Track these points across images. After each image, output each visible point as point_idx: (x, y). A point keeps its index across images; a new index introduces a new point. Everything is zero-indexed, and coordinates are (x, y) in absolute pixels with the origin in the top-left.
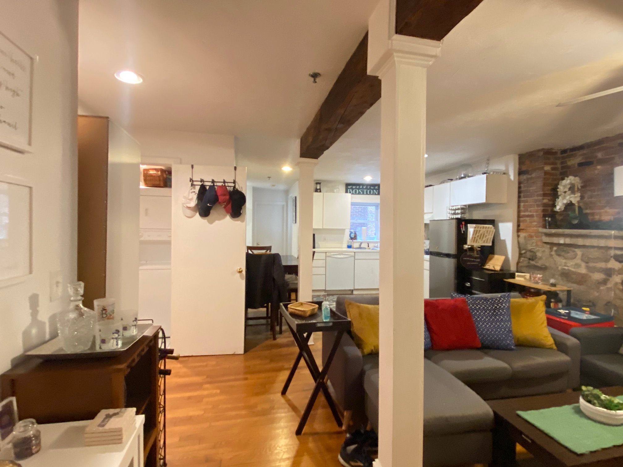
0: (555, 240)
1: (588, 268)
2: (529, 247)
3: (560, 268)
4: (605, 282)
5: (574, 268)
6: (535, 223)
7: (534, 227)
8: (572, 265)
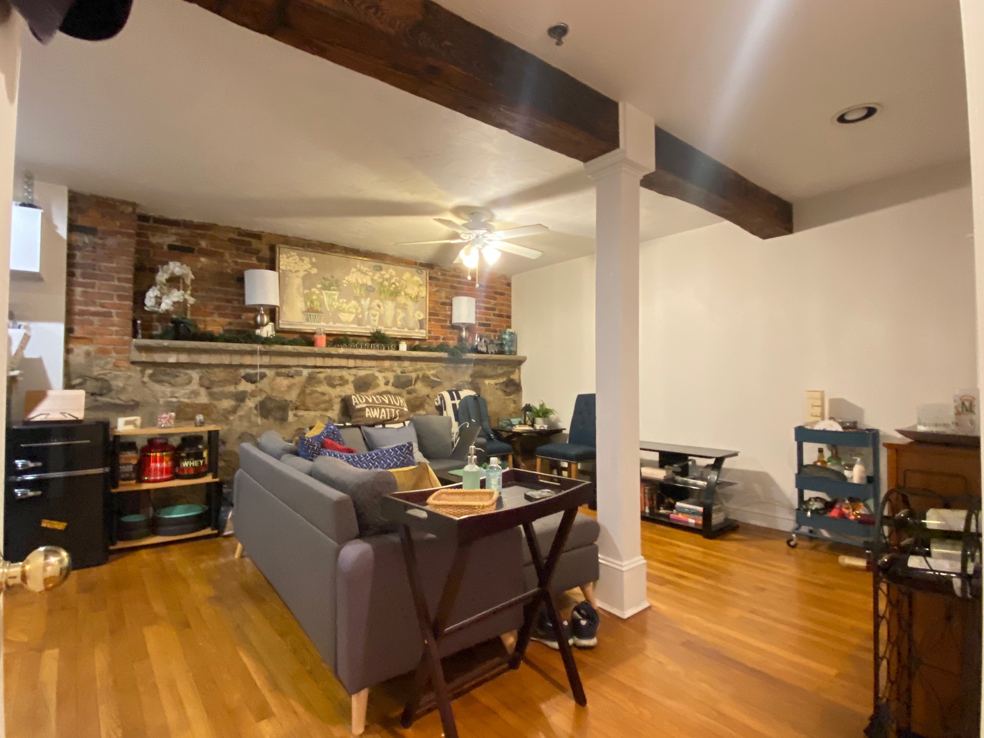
0: (158, 358)
1: (211, 395)
2: (96, 372)
3: (162, 401)
4: (234, 410)
5: (189, 398)
6: (114, 329)
7: (111, 335)
8: (185, 393)
